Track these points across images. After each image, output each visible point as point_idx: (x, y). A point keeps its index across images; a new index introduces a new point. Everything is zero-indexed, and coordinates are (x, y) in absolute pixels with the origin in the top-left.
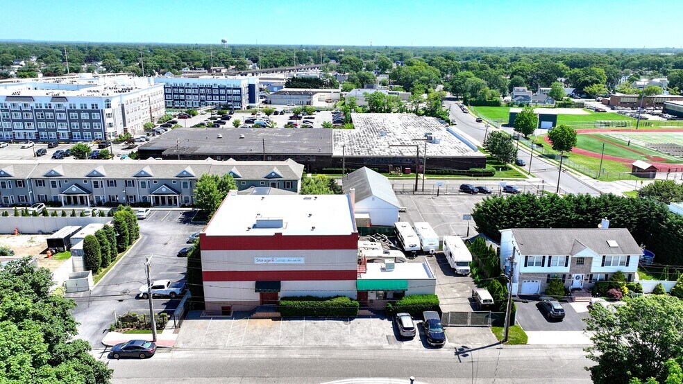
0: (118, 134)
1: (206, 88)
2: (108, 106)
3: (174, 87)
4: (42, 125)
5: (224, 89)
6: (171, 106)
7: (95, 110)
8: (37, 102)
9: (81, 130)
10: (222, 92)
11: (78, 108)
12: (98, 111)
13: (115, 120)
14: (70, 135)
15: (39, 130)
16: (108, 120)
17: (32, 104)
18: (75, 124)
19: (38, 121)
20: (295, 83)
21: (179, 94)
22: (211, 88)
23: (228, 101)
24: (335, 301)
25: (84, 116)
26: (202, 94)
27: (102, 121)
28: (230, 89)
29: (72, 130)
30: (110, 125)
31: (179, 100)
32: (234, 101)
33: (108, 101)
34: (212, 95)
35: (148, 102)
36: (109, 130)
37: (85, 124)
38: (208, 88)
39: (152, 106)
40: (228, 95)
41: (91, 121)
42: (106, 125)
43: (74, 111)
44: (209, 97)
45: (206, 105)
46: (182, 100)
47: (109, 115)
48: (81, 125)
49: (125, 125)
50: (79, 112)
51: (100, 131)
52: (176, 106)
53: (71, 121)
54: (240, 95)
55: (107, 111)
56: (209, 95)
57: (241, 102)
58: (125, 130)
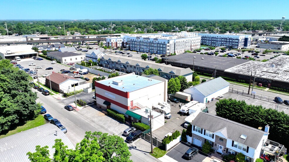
0: (171, 53)
1: (224, 39)
2: (168, 43)
3: (212, 38)
4: (151, 48)
5: (232, 39)
6: (210, 45)
7: (164, 44)
8: (150, 40)
9: (160, 50)
10: (231, 40)
11: (160, 43)
12: (165, 44)
13: (170, 48)
14: (157, 51)
15: (150, 49)
16: (168, 48)
17: (149, 41)
18: (159, 48)
19: (150, 46)
20: (284, 39)
21: (214, 40)
22: (226, 39)
23: (233, 45)
24: (120, 115)
25: (161, 45)
26: (223, 41)
27: (166, 48)
28: (234, 39)
29: (158, 50)
30: (168, 50)
31: (214, 43)
32: (235, 45)
33: (168, 41)
34: (226, 42)
35: (190, 43)
36: (168, 51)
37: (161, 49)
38: (225, 39)
39: (192, 45)
40: (233, 42)
41: (163, 47)
42: (167, 49)
43: (159, 44)
44: (225, 42)
45: (223, 46)
46: (215, 43)
47: (168, 46)
48: (160, 49)
49: (175, 50)
50: (160, 44)
51: (165, 51)
52: (212, 45)
53: (158, 47)
54: (238, 43)
55: (168, 44)
56: (225, 41)
57: (238, 45)
58: (175, 52)
